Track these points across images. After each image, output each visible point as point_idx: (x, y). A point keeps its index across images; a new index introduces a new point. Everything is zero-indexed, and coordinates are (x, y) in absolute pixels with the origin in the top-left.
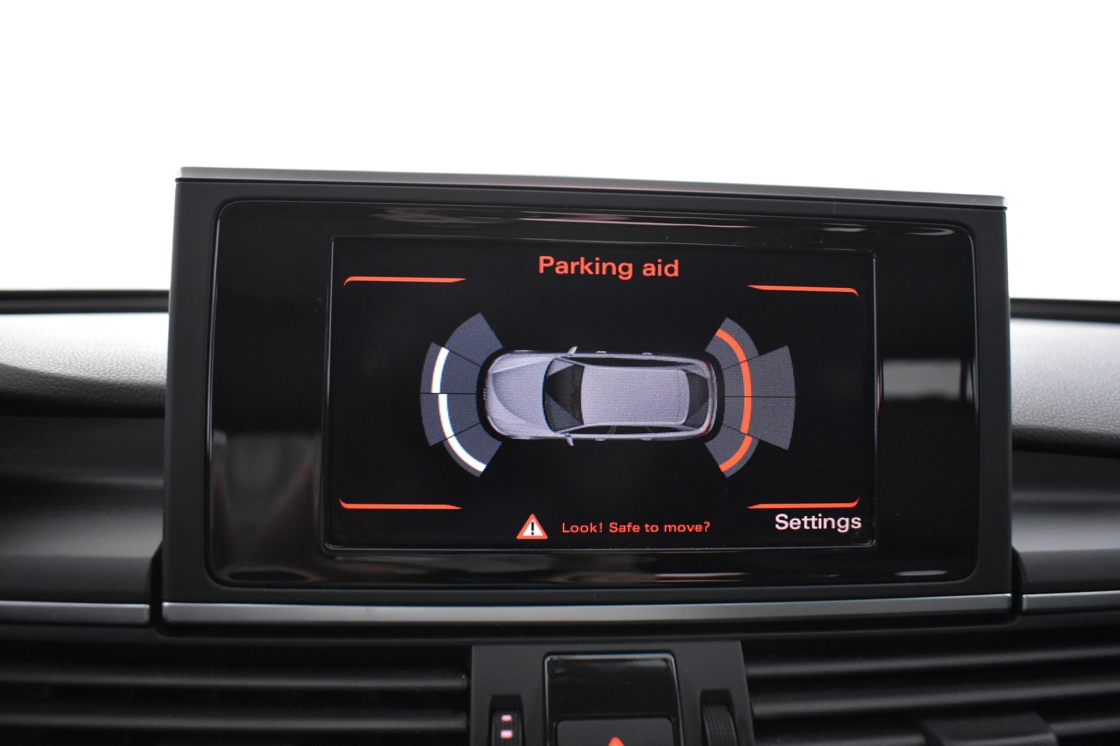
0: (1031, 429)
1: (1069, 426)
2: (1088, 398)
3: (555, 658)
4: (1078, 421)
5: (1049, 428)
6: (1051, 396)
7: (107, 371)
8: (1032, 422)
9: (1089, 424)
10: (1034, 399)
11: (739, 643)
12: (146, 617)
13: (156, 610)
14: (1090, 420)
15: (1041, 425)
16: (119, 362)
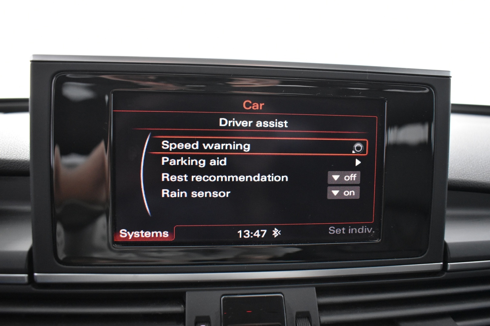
0: (454, 181)
1: (471, 179)
2: (480, 164)
3: (226, 296)
4: (476, 176)
5: (462, 180)
6: (463, 163)
7: (6, 153)
8: (454, 177)
9: (481, 178)
10: (455, 165)
11: (315, 288)
12: (26, 281)
13: (31, 277)
14: (481, 176)
15: (458, 178)
16: (12, 148)
